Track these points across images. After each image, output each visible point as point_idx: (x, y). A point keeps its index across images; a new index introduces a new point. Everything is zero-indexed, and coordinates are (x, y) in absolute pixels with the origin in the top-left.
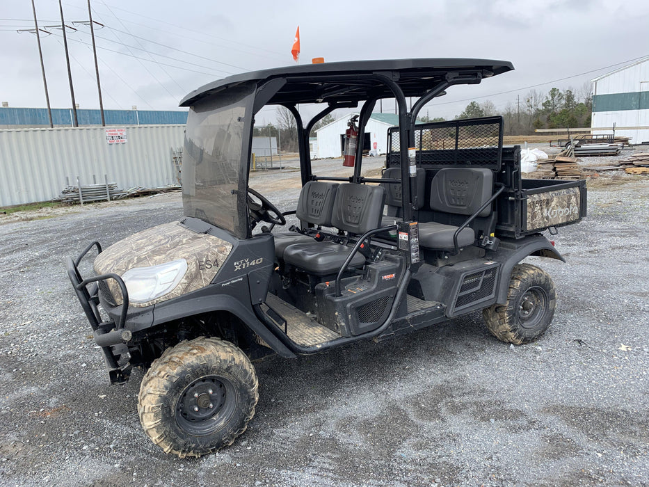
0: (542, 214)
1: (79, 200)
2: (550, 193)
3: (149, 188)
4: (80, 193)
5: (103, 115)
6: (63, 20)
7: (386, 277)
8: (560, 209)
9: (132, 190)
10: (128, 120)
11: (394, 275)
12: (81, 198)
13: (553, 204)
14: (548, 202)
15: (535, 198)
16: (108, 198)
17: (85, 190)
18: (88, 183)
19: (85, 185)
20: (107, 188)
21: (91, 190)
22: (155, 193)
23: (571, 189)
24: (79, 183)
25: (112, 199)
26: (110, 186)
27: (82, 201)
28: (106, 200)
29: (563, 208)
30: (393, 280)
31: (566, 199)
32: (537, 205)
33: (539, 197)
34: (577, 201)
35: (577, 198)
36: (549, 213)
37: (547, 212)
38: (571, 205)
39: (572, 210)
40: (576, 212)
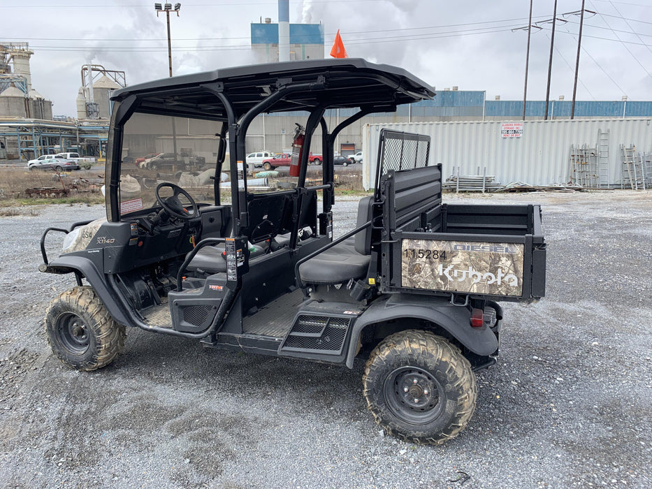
0: (433, 270)
1: (455, 189)
2: (454, 244)
3: (531, 185)
4: (458, 182)
5: (574, 107)
6: (555, 14)
7: (213, 287)
8: (472, 272)
9: (511, 186)
10: (613, 112)
11: (222, 288)
12: (458, 187)
13: (456, 261)
14: (443, 256)
15: (417, 245)
16: (483, 190)
17: (462, 180)
18: (468, 173)
19: (465, 175)
20: (484, 181)
21: (469, 180)
22: (533, 190)
23: (506, 245)
24: (459, 173)
25: (486, 191)
26: (487, 178)
27: (458, 190)
28: (481, 192)
29: (480, 270)
30: (220, 292)
31: (487, 258)
32: (421, 255)
33: (428, 245)
34: (514, 266)
35: (513, 262)
36: (446, 272)
37: (443, 270)
38: (499, 270)
39: (502, 278)
40: (515, 283)
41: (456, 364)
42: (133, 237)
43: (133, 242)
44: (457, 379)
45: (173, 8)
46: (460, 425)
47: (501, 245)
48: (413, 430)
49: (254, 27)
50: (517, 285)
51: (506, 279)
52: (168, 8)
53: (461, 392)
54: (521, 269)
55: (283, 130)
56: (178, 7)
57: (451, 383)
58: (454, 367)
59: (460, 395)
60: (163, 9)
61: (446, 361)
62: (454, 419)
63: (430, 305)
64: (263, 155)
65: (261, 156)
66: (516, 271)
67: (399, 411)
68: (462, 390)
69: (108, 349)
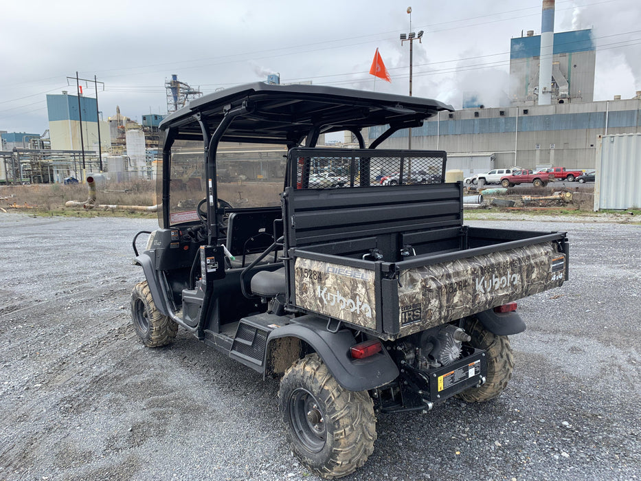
0: (314, 291)
13: (328, 283)
14: (320, 277)
15: (304, 264)
23: (362, 270)
29: (345, 295)
31: (348, 283)
32: (306, 274)
33: (311, 264)
34: (368, 295)
35: (367, 290)
36: (323, 294)
37: (321, 292)
38: (358, 297)
39: (360, 307)
40: (369, 314)
41: (336, 396)
42: (173, 242)
43: (173, 246)
44: (334, 411)
45: (416, 36)
46: (338, 462)
47: (360, 270)
48: (307, 456)
49: (514, 41)
50: (371, 317)
51: (363, 308)
52: (412, 36)
53: (337, 427)
54: (373, 299)
55: (538, 145)
56: (421, 34)
57: (329, 414)
58: (333, 399)
59: (336, 429)
60: (407, 38)
61: (328, 390)
62: (333, 455)
63: (312, 326)
64: (505, 172)
65: (502, 172)
66: (369, 301)
67: (301, 432)
68: (339, 424)
69: (159, 331)
